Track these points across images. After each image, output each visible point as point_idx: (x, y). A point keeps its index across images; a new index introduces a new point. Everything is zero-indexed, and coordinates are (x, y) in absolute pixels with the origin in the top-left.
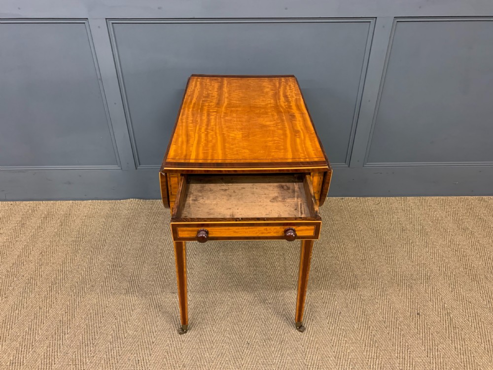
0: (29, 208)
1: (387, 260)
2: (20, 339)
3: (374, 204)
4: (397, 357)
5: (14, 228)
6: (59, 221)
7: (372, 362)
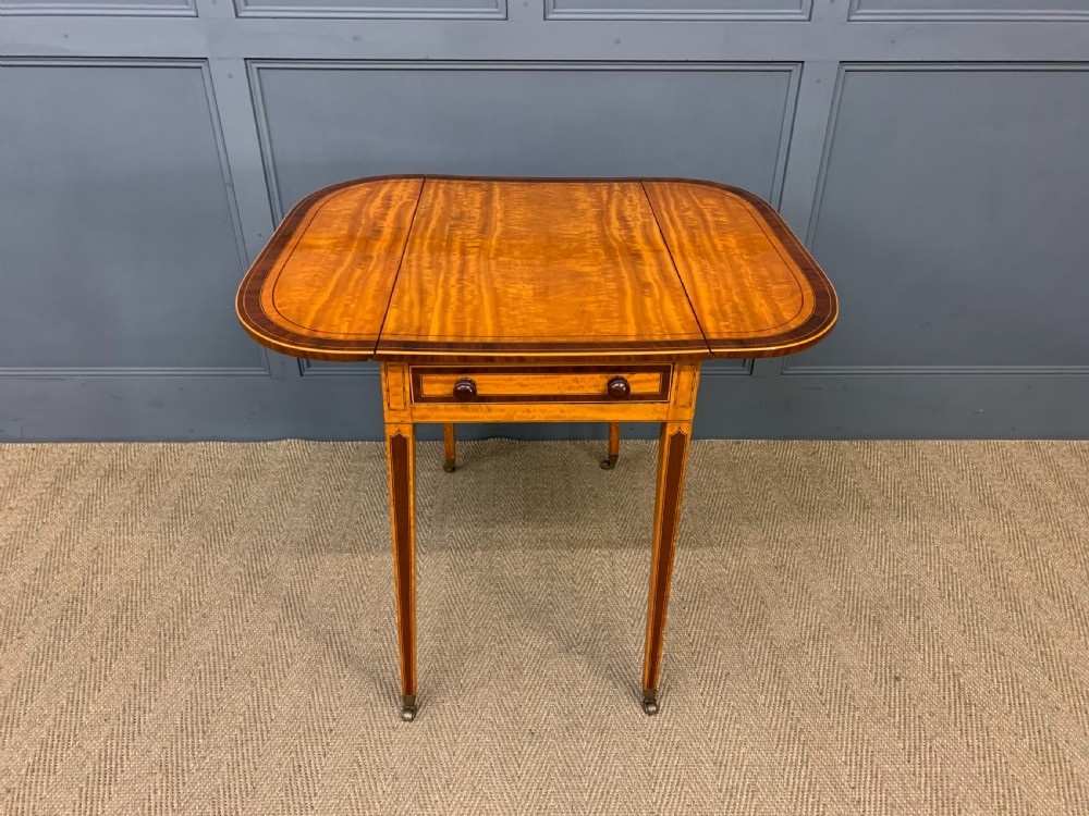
0: (70, 456)
1: (831, 567)
2: (49, 722)
3: (805, 454)
4: (846, 763)
5: (39, 497)
6: (134, 483)
7: (792, 772)
